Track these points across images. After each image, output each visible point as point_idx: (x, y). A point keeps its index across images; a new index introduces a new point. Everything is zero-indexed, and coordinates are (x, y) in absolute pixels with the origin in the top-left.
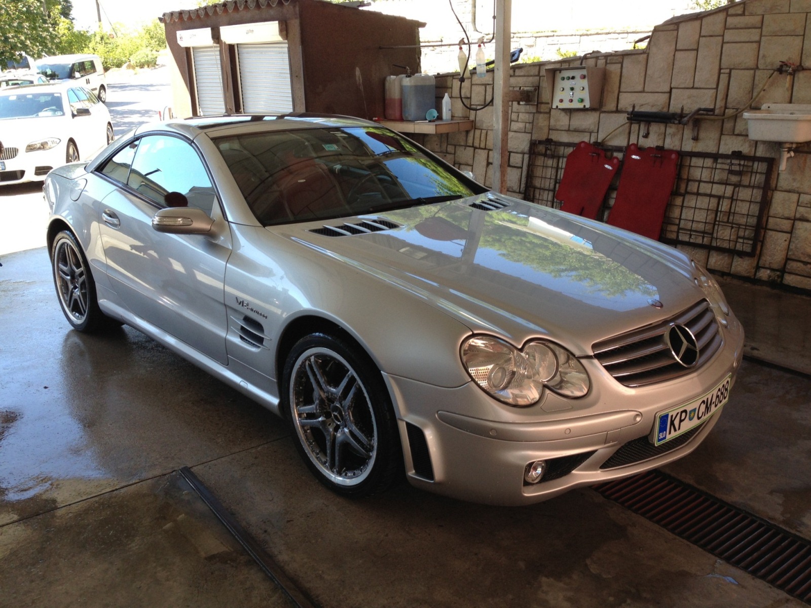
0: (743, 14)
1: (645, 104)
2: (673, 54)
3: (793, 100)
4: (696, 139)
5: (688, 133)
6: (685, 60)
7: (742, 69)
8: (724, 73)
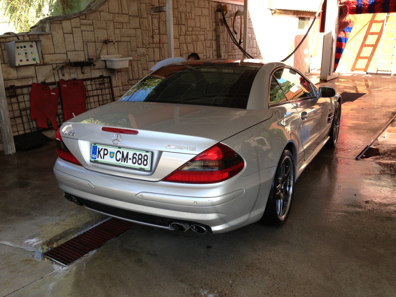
0: (85, 19)
1: (58, 60)
2: (63, 35)
3: (108, 54)
4: (83, 73)
5: (79, 71)
6: (69, 38)
7: (91, 42)
8: (85, 44)
